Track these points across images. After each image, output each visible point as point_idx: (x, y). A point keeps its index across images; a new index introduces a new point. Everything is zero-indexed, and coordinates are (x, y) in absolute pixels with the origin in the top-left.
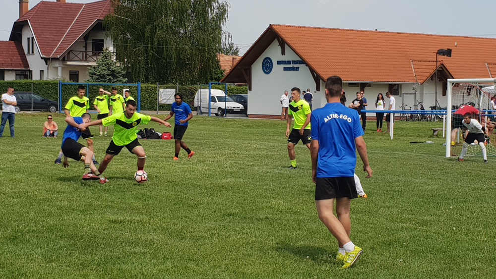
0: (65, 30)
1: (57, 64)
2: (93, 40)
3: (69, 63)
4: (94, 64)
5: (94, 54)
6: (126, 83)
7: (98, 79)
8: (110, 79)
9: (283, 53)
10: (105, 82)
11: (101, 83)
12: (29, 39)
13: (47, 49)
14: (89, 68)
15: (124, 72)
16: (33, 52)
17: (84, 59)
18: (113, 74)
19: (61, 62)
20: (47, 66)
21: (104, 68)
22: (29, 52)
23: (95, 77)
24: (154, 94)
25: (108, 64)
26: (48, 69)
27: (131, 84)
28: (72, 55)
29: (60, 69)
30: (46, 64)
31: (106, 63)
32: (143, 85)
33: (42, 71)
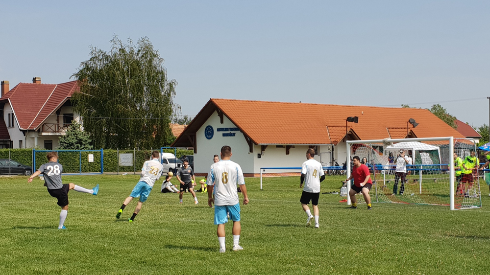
0: (40, 106)
1: (33, 135)
2: (64, 114)
3: (44, 134)
4: (64, 134)
5: (65, 126)
6: (92, 149)
7: (67, 146)
8: (78, 146)
9: (222, 122)
10: (73, 149)
11: (70, 150)
12: (9, 114)
13: (25, 122)
14: (60, 138)
15: (90, 141)
16: (13, 125)
17: (57, 130)
18: (80, 142)
19: (37, 134)
20: (25, 137)
21: (73, 137)
22: (9, 126)
23: (65, 145)
24: (115, 157)
25: (76, 134)
26: (26, 139)
27: (96, 150)
28: (46, 127)
29: (36, 139)
30: (25, 135)
31: (74, 133)
32: (106, 151)
33: (21, 141)
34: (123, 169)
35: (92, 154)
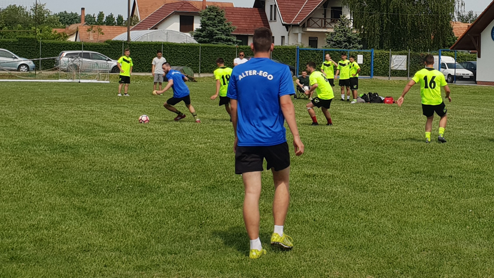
1: (297, 31)
2: (332, 8)
3: (308, 30)
4: (332, 31)
5: (333, 22)
6: (361, 49)
7: (335, 45)
8: (346, 45)
10: (341, 48)
11: (337, 49)
12: (271, 6)
13: (288, 16)
14: (327, 34)
15: (359, 39)
16: (275, 19)
17: (323, 26)
18: (349, 40)
19: (301, 29)
20: (288, 32)
21: (341, 35)
22: (271, 19)
23: (332, 43)
24: (387, 60)
25: (344, 31)
26: (289, 35)
27: (366, 51)
28: (311, 22)
29: (300, 35)
31: (342, 29)
32: (377, 52)
33: (283, 37)
34: (396, 73)
35: (361, 54)
